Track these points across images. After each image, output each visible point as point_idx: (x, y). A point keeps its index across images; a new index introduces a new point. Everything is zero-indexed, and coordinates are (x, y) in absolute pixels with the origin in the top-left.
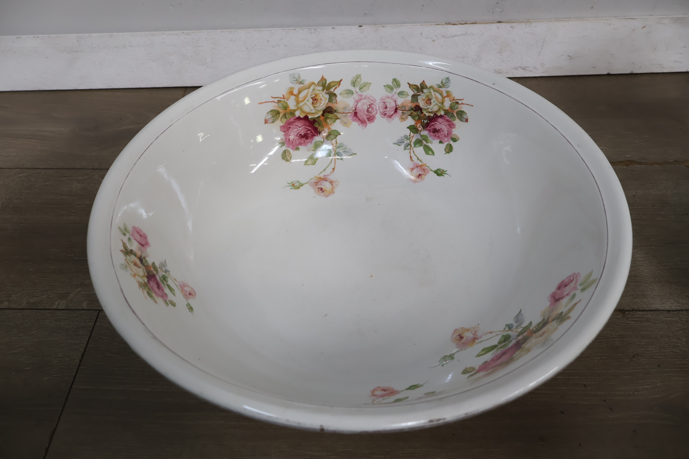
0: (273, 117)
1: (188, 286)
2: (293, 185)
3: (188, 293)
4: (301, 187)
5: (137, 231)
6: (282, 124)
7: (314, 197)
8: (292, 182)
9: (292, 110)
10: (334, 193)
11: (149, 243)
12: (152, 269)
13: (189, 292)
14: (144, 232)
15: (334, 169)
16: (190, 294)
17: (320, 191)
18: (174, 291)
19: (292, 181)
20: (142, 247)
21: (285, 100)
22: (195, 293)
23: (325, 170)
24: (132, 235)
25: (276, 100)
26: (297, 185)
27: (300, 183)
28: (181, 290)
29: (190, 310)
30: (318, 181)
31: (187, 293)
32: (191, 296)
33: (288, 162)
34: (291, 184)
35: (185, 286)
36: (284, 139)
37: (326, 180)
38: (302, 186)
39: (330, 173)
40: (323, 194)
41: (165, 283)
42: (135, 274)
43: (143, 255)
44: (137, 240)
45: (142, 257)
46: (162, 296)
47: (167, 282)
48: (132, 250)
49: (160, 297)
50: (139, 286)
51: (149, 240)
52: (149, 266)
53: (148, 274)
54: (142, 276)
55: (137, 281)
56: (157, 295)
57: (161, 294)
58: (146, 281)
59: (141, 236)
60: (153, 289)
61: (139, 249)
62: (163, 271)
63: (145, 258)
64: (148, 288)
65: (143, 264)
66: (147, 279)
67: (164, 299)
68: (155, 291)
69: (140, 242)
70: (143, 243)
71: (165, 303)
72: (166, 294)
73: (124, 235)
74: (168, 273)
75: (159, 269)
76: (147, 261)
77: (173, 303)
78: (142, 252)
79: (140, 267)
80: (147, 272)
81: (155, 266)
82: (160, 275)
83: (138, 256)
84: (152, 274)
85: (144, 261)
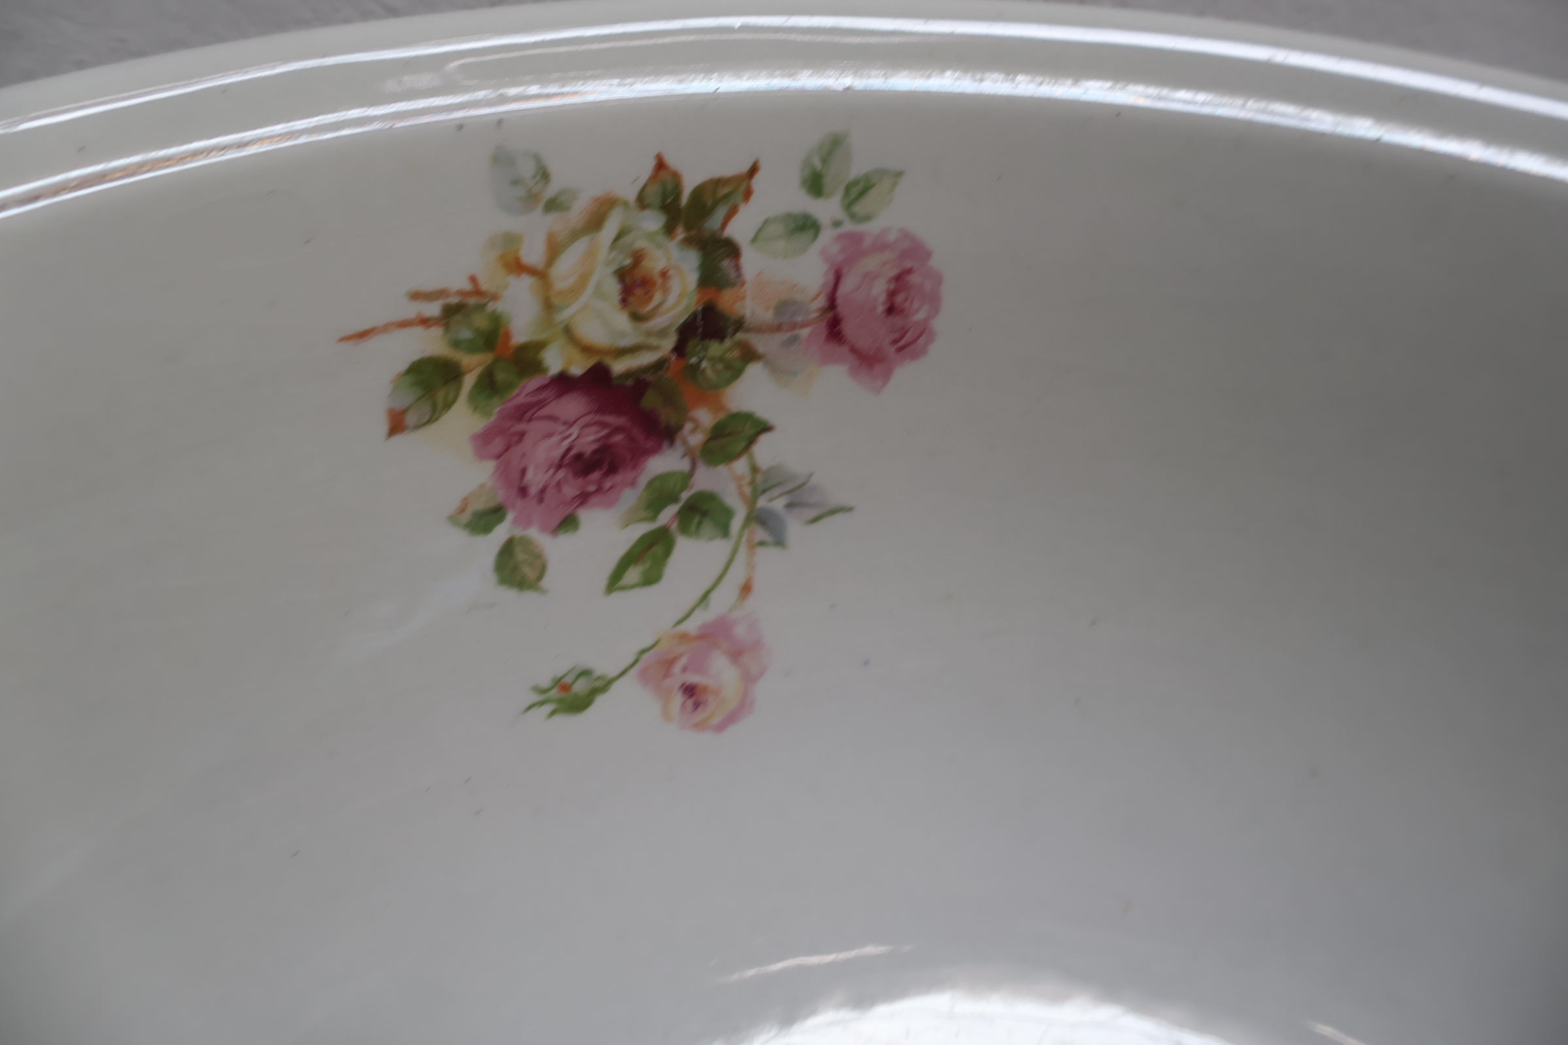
1: (749, 679)
3: (693, 678)
5: (909, 271)
11: (887, 376)
12: (705, 417)
13: (705, 689)
14: (939, 324)
16: (690, 690)
18: (651, 579)
20: (822, 329)
22: (716, 720)
24: (854, 247)
28: (692, 626)
29: (554, 693)
31: (684, 670)
32: (678, 698)
35: (736, 655)
41: (668, 514)
42: (541, 275)
43: (760, 343)
44: (848, 285)
45: (740, 336)
46: (523, 491)
47: (684, 529)
48: (732, 250)
49: (503, 472)
50: (454, 300)
51: (906, 374)
52: (710, 394)
53: (629, 382)
54: (568, 332)
55: (484, 285)
56: (498, 444)
57: (536, 478)
58: (555, 361)
59: (891, 310)
60: (523, 413)
61: (784, 306)
62: (751, 502)
63: (749, 355)
64: (501, 376)
65: (692, 343)
66: (577, 369)
67: (500, 497)
68: (522, 435)
69: (842, 308)
70: (849, 328)
71: (480, 505)
72: (568, 523)
73: (815, 185)
74: (760, 534)
75: (741, 466)
76: (734, 372)
77: (529, 573)
78: (778, 328)
79: (637, 317)
80: (649, 378)
81: (752, 441)
82: (707, 479)
83: (726, 301)
84: (666, 416)
85: (715, 348)
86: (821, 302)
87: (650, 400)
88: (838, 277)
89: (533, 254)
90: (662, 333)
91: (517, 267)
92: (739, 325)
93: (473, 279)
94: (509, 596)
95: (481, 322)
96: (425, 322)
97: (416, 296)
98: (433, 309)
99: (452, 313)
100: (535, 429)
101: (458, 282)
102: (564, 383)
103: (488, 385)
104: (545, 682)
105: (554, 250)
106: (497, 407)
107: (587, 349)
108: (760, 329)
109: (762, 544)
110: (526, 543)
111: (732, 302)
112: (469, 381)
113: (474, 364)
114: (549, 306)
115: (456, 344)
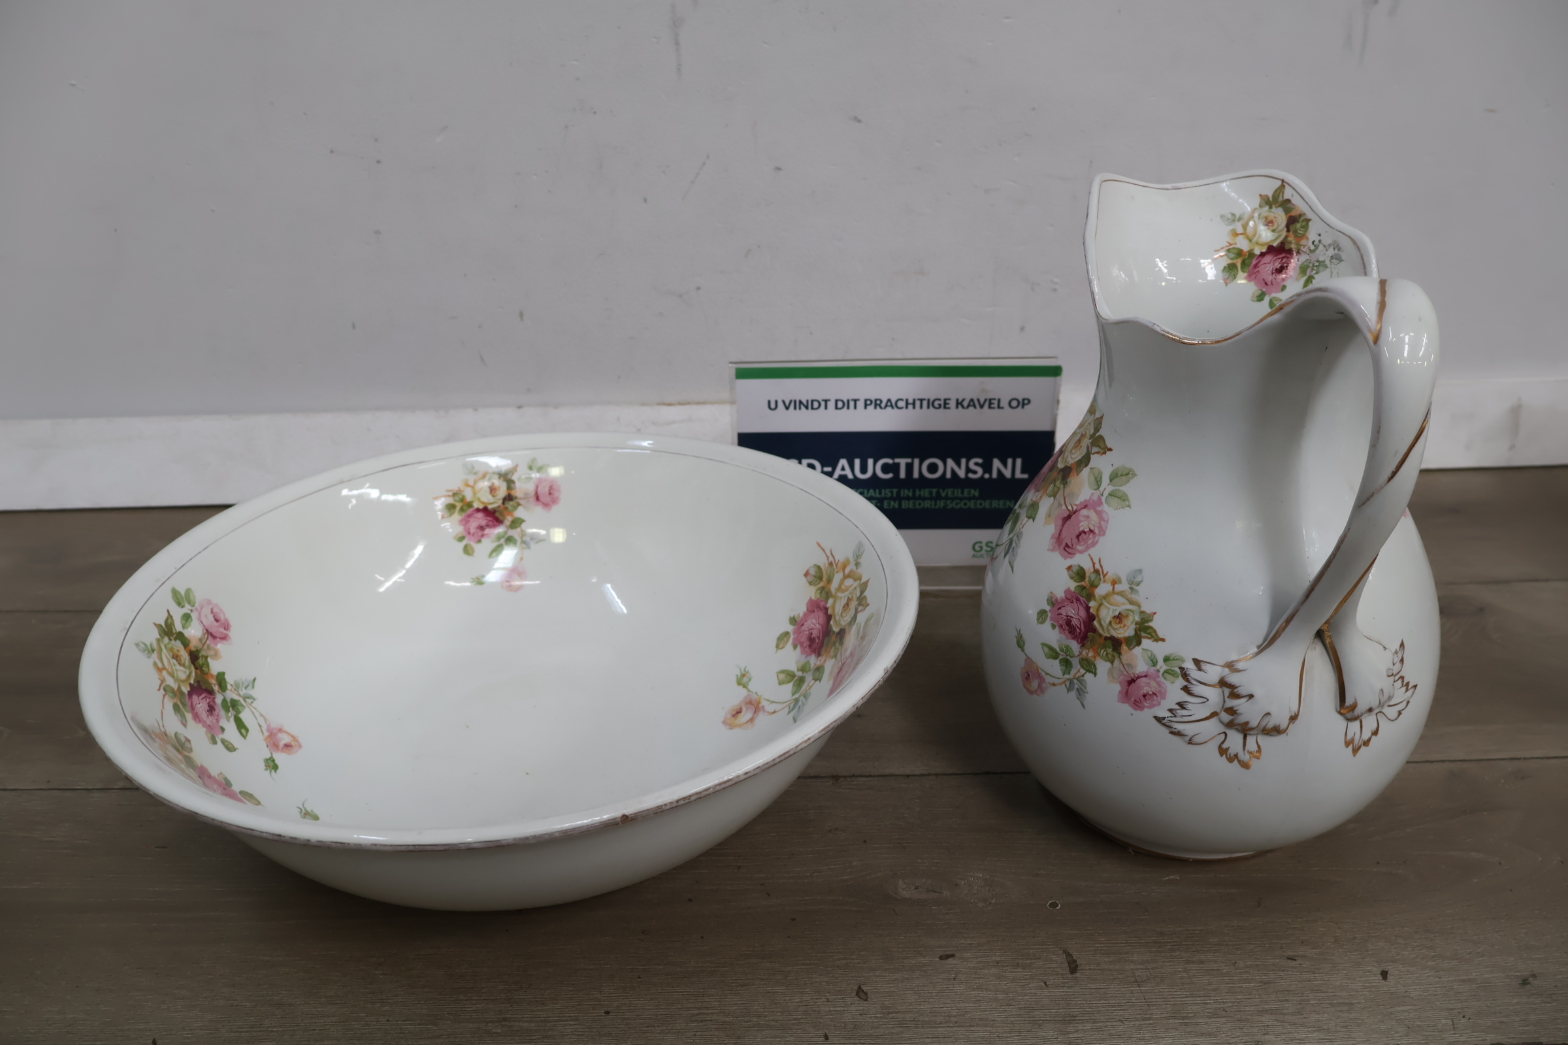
0: (815, 576)
2: (743, 675)
4: (741, 687)
5: (553, 486)
6: (813, 598)
7: (723, 708)
8: (748, 672)
9: (831, 592)
10: (731, 729)
11: (550, 509)
12: (510, 519)
14: (561, 497)
15: (774, 712)
17: (734, 713)
19: (750, 672)
20: (535, 498)
21: (836, 570)
23: (773, 702)
24: (540, 481)
25: (831, 559)
26: (745, 680)
27: (748, 683)
30: (753, 703)
33: (775, 649)
34: (744, 672)
36: (800, 619)
37: (755, 712)
38: (744, 687)
39: (768, 712)
40: (729, 716)
41: (502, 541)
42: (473, 487)
43: (521, 502)
44: (539, 489)
45: (517, 500)
46: (469, 533)
47: (506, 544)
48: (513, 482)
49: (465, 529)
50: (455, 492)
51: (555, 508)
52: (510, 513)
53: (492, 511)
54: (479, 499)
55: (461, 489)
56: (464, 522)
57: (472, 531)
58: (476, 505)
59: (550, 494)
60: (469, 516)
61: (526, 494)
62: (522, 538)
63: (519, 504)
64: (465, 508)
65: (506, 502)
66: (481, 507)
67: (464, 534)
68: (469, 521)
69: (539, 494)
70: (541, 498)
71: (460, 535)
72: (479, 541)
73: (530, 468)
74: (524, 546)
75: (518, 530)
76: (515, 508)
77: (470, 552)
78: (524, 498)
79: (493, 496)
80: (497, 509)
81: (521, 524)
82: (511, 533)
83: (513, 493)
84: (501, 518)
85: (511, 503)
86: (534, 493)
87: (497, 514)
88: (537, 487)
89: (471, 483)
90: (499, 500)
91: (468, 485)
92: (516, 498)
93: (459, 488)
94: (466, 557)
95: (460, 496)
96: (449, 496)
97: (448, 491)
98: (451, 493)
99: (455, 494)
100: (472, 520)
101: (455, 488)
102: (478, 510)
103: (462, 510)
104: (474, 577)
105: (475, 482)
106: (464, 515)
107: (483, 503)
108: (521, 499)
109: (525, 548)
110: (470, 545)
111: (514, 493)
112: (458, 509)
113: (459, 505)
114: (474, 494)
115: (455, 501)
